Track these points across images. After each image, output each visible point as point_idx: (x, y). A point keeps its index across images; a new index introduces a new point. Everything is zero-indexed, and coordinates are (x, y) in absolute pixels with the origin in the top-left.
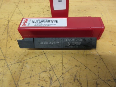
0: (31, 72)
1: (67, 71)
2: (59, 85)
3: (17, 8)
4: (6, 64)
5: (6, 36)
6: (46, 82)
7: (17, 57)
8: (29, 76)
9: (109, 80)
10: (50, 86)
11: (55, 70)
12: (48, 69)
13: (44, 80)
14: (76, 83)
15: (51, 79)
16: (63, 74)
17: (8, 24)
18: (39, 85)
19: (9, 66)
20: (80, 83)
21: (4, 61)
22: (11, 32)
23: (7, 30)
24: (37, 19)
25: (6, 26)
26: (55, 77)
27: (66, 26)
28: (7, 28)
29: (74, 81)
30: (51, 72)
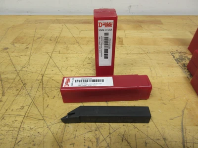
0: (75, 133)
1: (115, 131)
2: (106, 145)
3: (51, 60)
4: (45, 125)
5: (42, 93)
6: (92, 142)
7: (57, 116)
8: (73, 136)
9: (159, 139)
10: (97, 146)
11: (101, 130)
12: (93, 129)
13: (90, 141)
14: (125, 143)
15: (98, 139)
16: (110, 134)
17: (42, 79)
18: (85, 146)
19: (50, 127)
20: (129, 143)
21: (43, 121)
22: (47, 89)
23: (42, 86)
24: (80, 79)
25: (40, 81)
26: (101, 137)
27: (113, 85)
28: (41, 83)
29: (122, 140)
30: (97, 132)
